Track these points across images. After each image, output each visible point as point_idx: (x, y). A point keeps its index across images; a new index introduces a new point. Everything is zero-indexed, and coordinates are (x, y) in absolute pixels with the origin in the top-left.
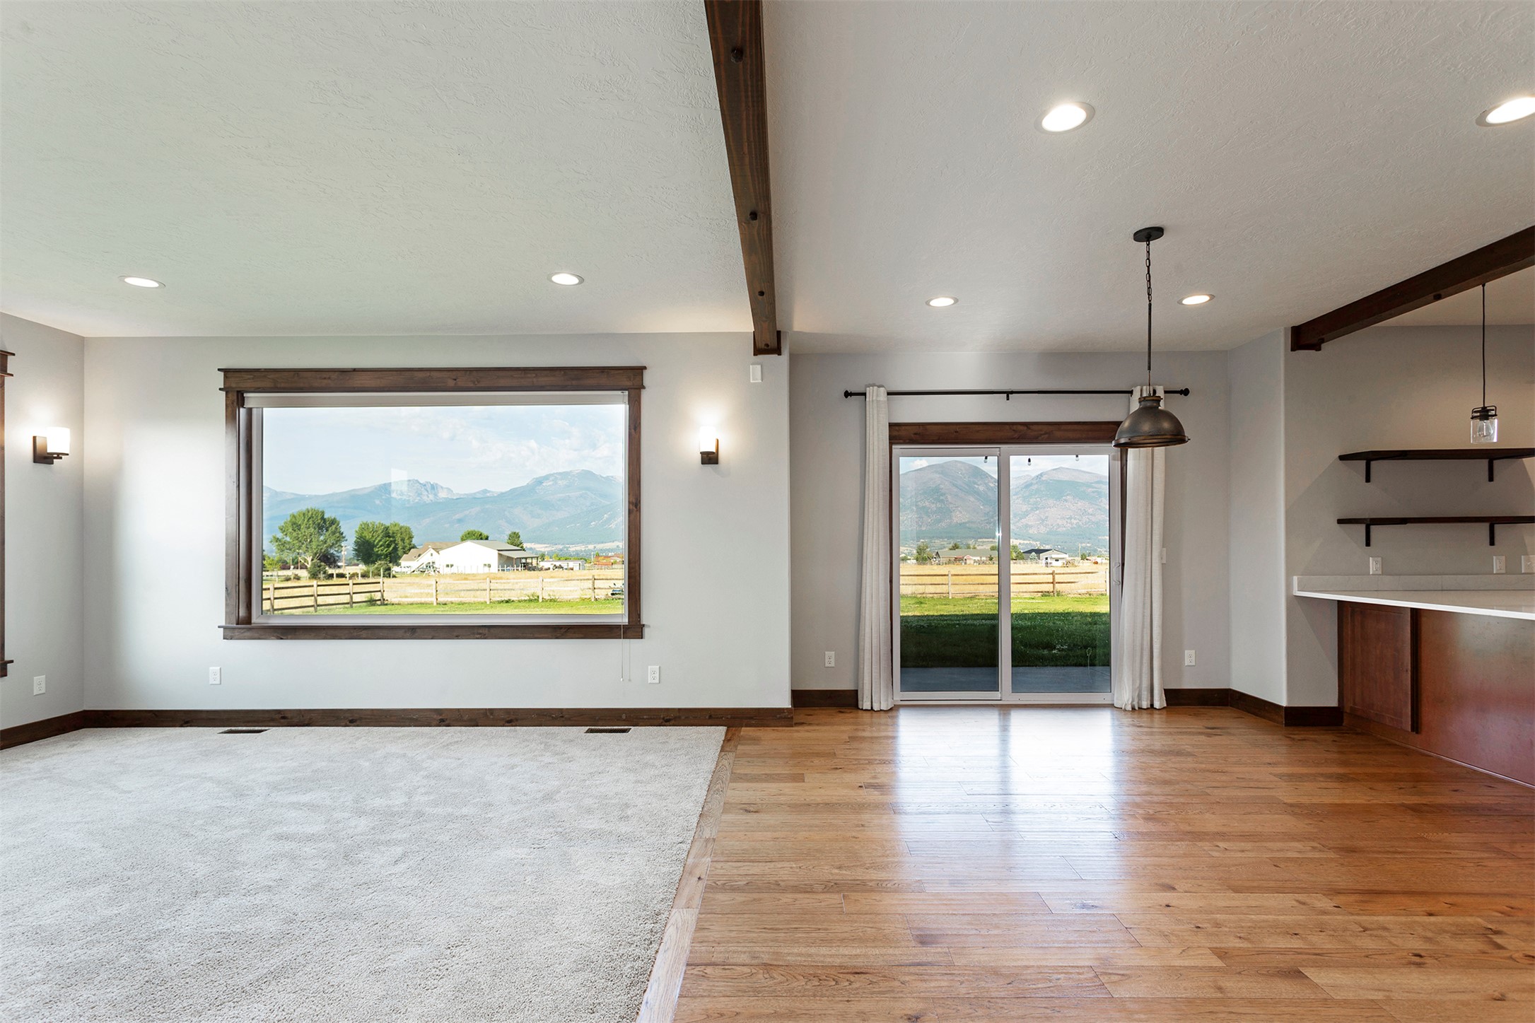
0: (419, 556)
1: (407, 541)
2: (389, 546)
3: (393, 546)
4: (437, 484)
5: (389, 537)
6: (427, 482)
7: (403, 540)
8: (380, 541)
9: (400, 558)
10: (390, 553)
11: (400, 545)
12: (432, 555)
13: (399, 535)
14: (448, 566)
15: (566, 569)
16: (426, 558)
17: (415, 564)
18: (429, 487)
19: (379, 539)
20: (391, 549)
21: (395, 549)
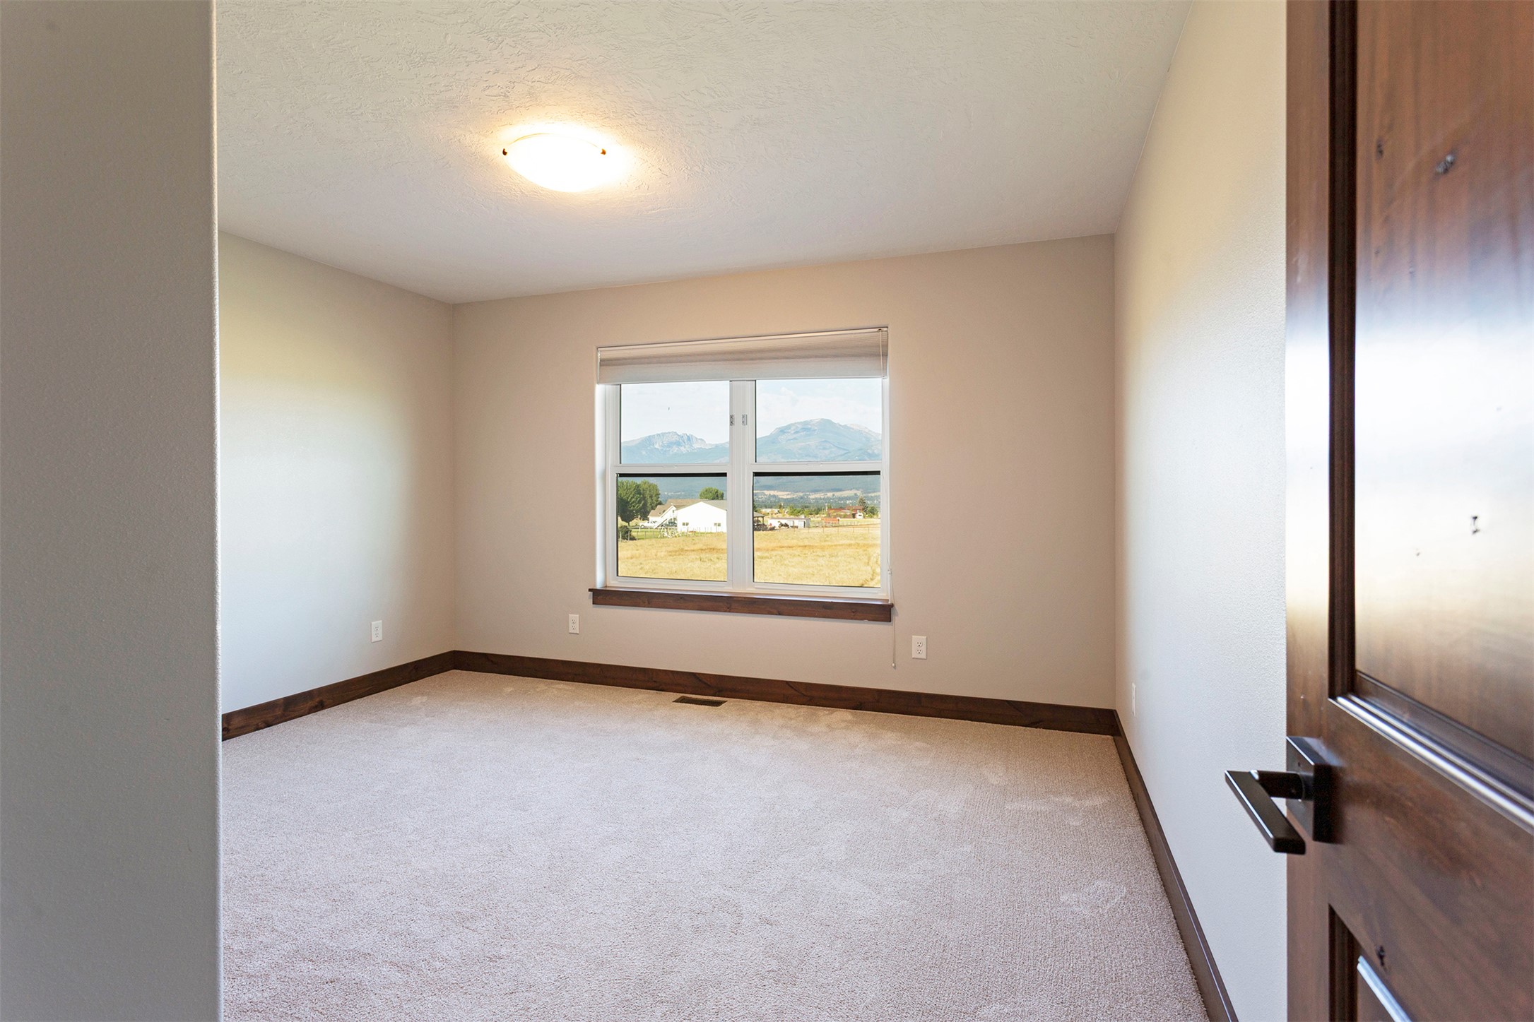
0: (664, 512)
1: (654, 498)
2: (639, 502)
3: (643, 502)
4: (692, 436)
5: (640, 494)
6: (684, 434)
7: (651, 497)
8: (632, 498)
9: (649, 513)
10: (641, 509)
11: (649, 501)
12: (673, 511)
13: (648, 492)
14: (684, 524)
15: (792, 527)
16: (669, 515)
17: (659, 520)
18: (685, 438)
19: (631, 496)
20: (641, 505)
21: (645, 505)
